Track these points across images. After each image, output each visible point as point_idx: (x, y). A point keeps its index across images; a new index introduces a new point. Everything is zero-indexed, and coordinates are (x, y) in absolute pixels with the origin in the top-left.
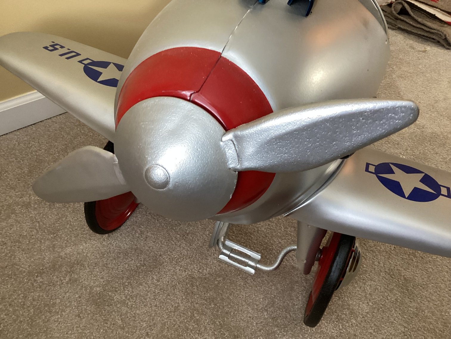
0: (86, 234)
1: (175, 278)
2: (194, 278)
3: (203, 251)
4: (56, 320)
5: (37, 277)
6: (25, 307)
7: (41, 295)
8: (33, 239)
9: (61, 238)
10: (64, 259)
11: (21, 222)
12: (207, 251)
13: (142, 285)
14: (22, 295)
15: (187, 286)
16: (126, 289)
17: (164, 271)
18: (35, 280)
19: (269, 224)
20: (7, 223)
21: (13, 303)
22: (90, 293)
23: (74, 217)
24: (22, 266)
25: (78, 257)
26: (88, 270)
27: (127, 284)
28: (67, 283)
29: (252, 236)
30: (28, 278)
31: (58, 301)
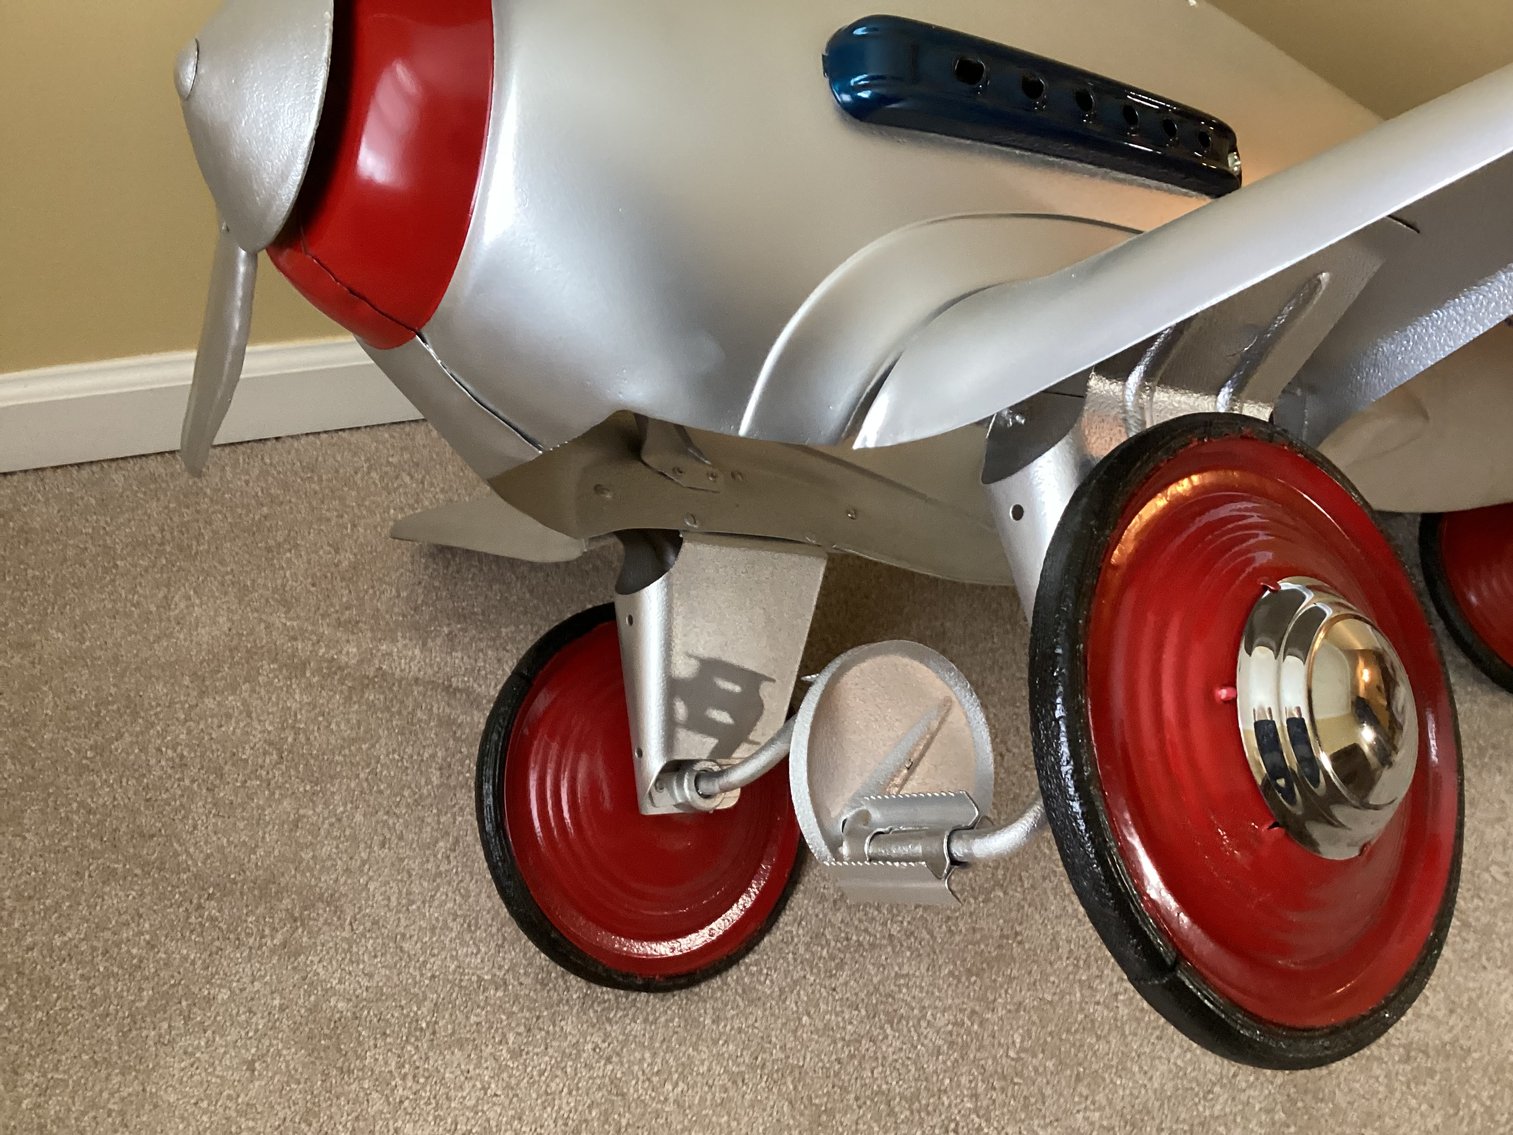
0: (398, 817)
1: (569, 1070)
2: (623, 1095)
3: (700, 1015)
4: (190, 1049)
5: (210, 897)
6: (138, 975)
7: (192, 957)
8: (257, 778)
9: (326, 805)
10: (303, 874)
11: (254, 715)
12: (713, 1022)
13: (461, 1048)
14: (148, 937)
15: (590, 1113)
16: (413, 1040)
17: (548, 1032)
18: (200, 907)
19: (973, 1012)
20: (219, 704)
21: (116, 950)
22: (314, 1009)
23: (394, 751)
24: (192, 850)
25: (342, 880)
26: (344, 934)
27: (424, 1025)
28: (273, 951)
29: (889, 1031)
30: (186, 891)
31: (224, 995)
